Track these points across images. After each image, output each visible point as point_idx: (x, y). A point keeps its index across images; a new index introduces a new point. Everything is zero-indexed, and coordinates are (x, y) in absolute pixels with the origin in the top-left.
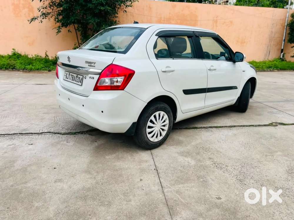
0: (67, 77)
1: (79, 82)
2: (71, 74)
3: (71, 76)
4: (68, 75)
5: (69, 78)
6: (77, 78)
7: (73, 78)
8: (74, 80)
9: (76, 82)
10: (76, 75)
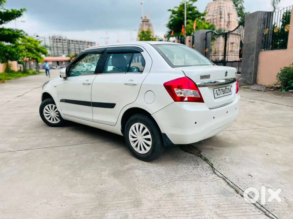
0: (218, 94)
1: (229, 92)
2: (220, 89)
3: (221, 91)
4: (218, 92)
5: (220, 94)
6: (227, 90)
7: (223, 92)
8: (225, 93)
9: (227, 94)
10: (225, 88)
